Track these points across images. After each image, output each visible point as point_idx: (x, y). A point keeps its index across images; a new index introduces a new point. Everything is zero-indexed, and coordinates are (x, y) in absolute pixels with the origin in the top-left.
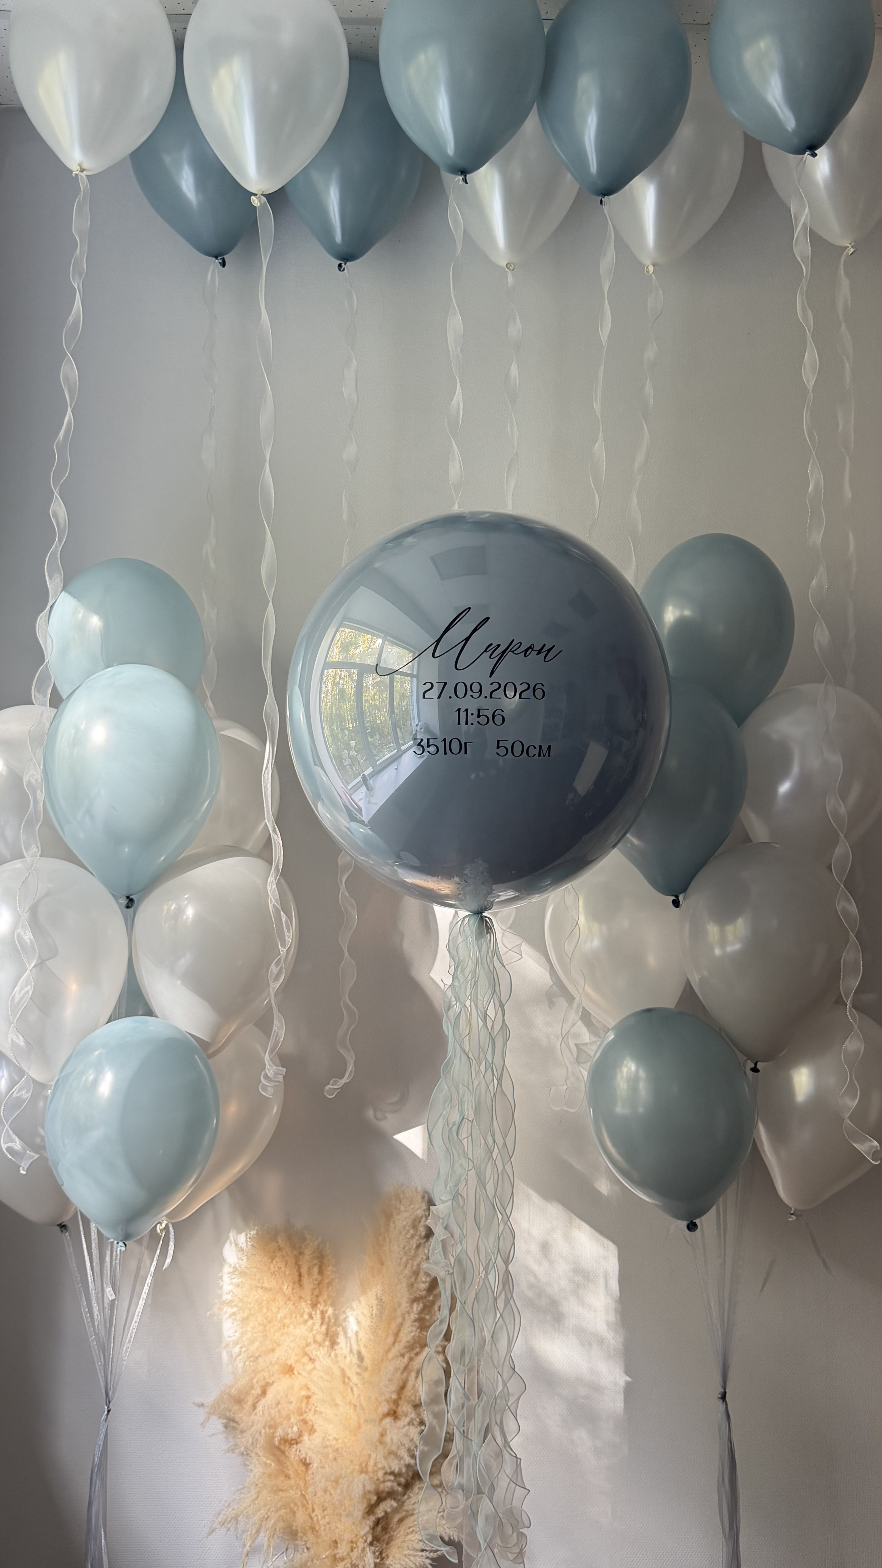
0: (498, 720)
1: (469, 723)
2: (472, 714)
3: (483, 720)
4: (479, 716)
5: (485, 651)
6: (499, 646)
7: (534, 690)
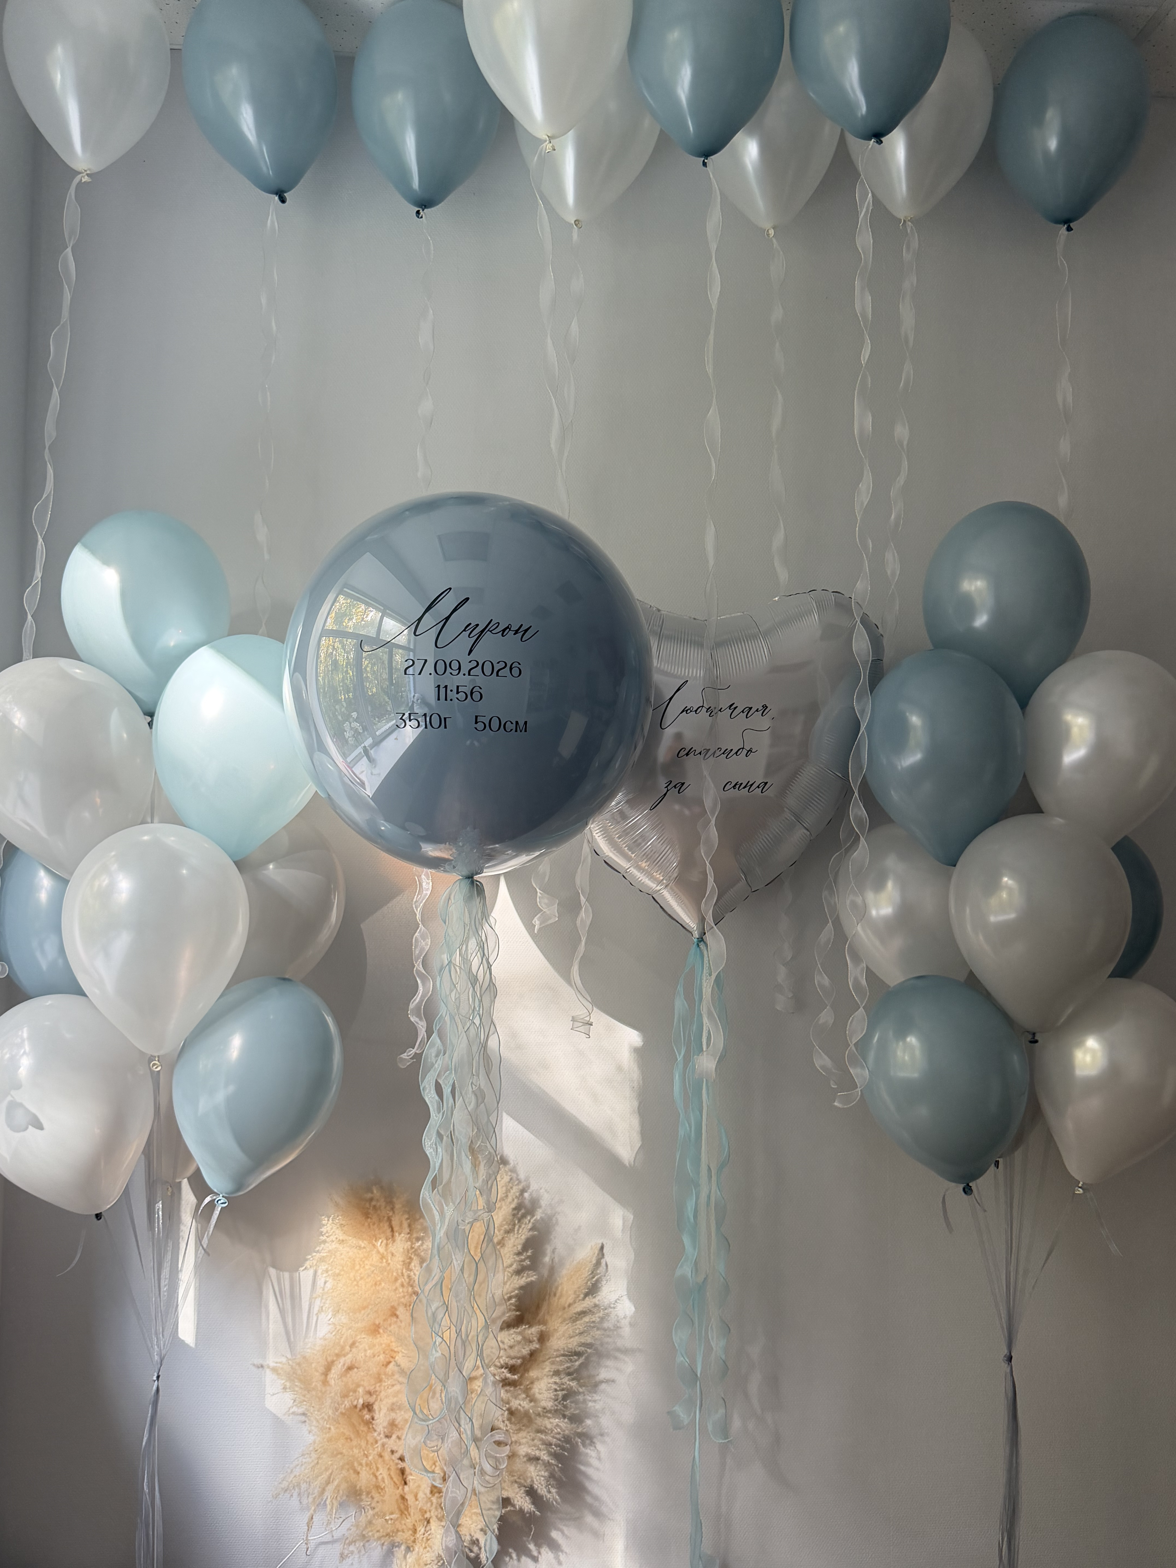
0: (476, 696)
1: (449, 699)
2: (451, 691)
3: (462, 696)
4: (458, 693)
5: (464, 630)
6: (477, 625)
7: (511, 669)
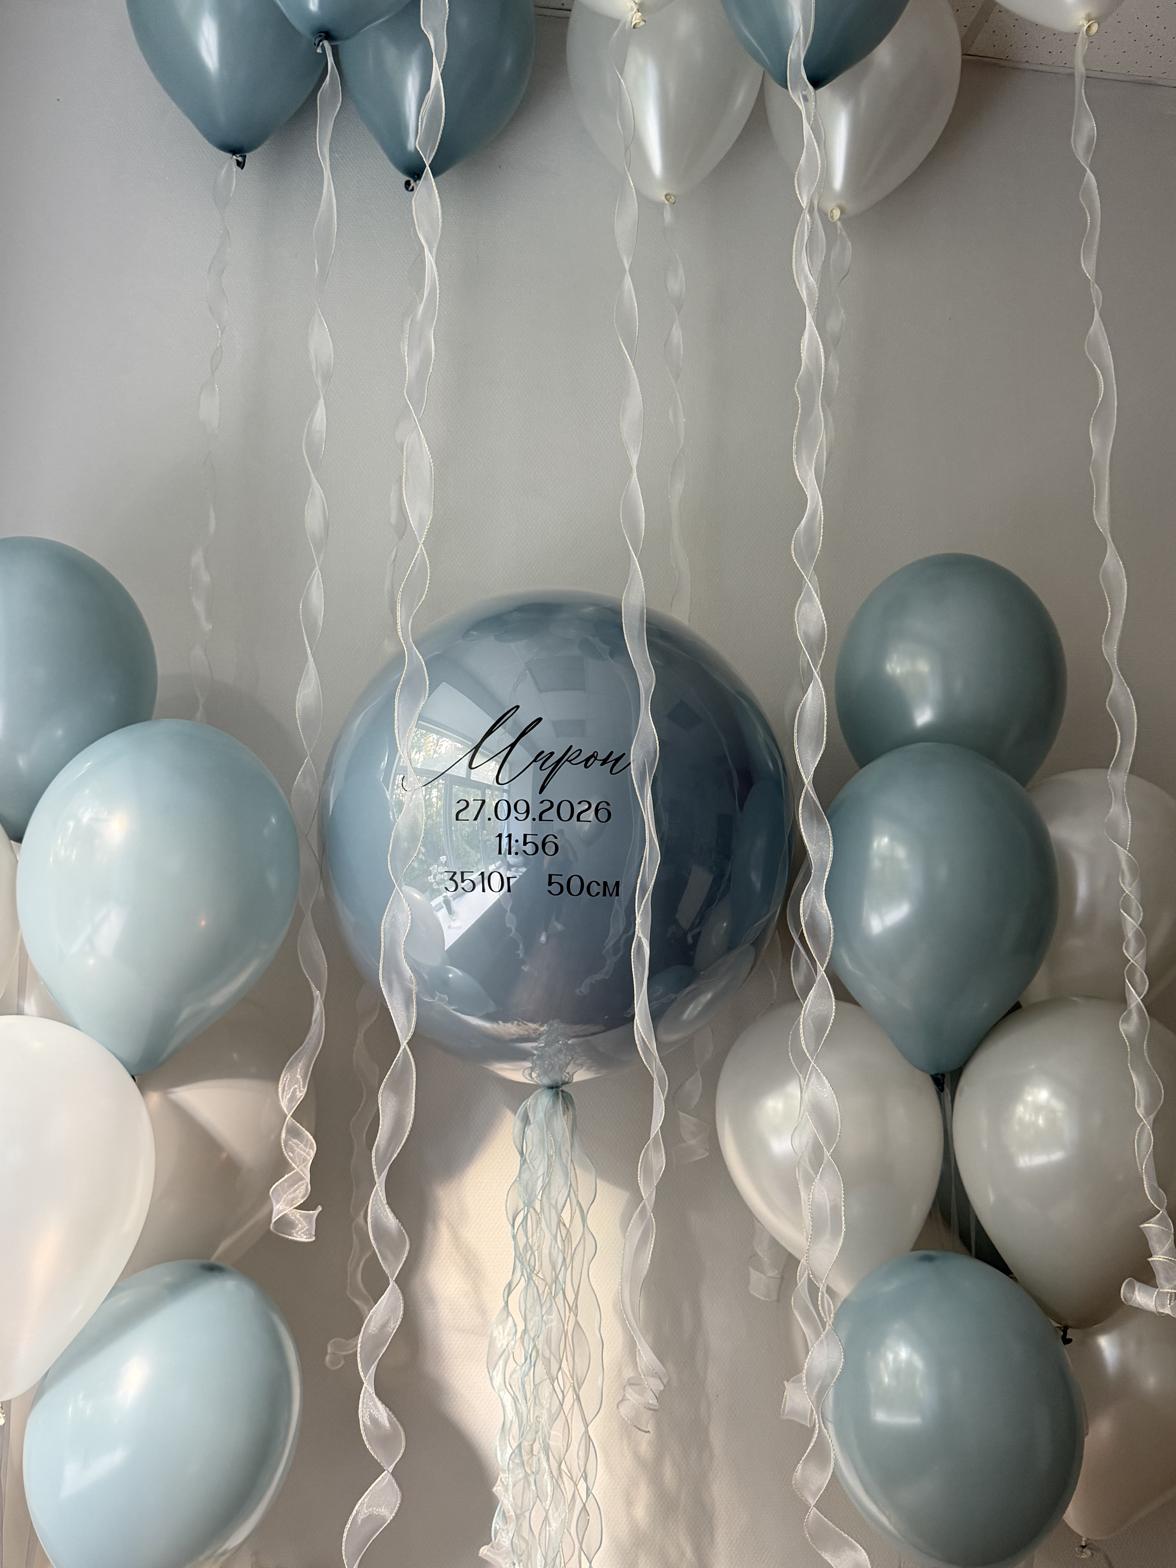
0: (550, 848)
1: (513, 852)
2: (517, 841)
3: (530, 848)
4: (525, 843)
5: (535, 761)
6: (552, 754)
7: (597, 811)
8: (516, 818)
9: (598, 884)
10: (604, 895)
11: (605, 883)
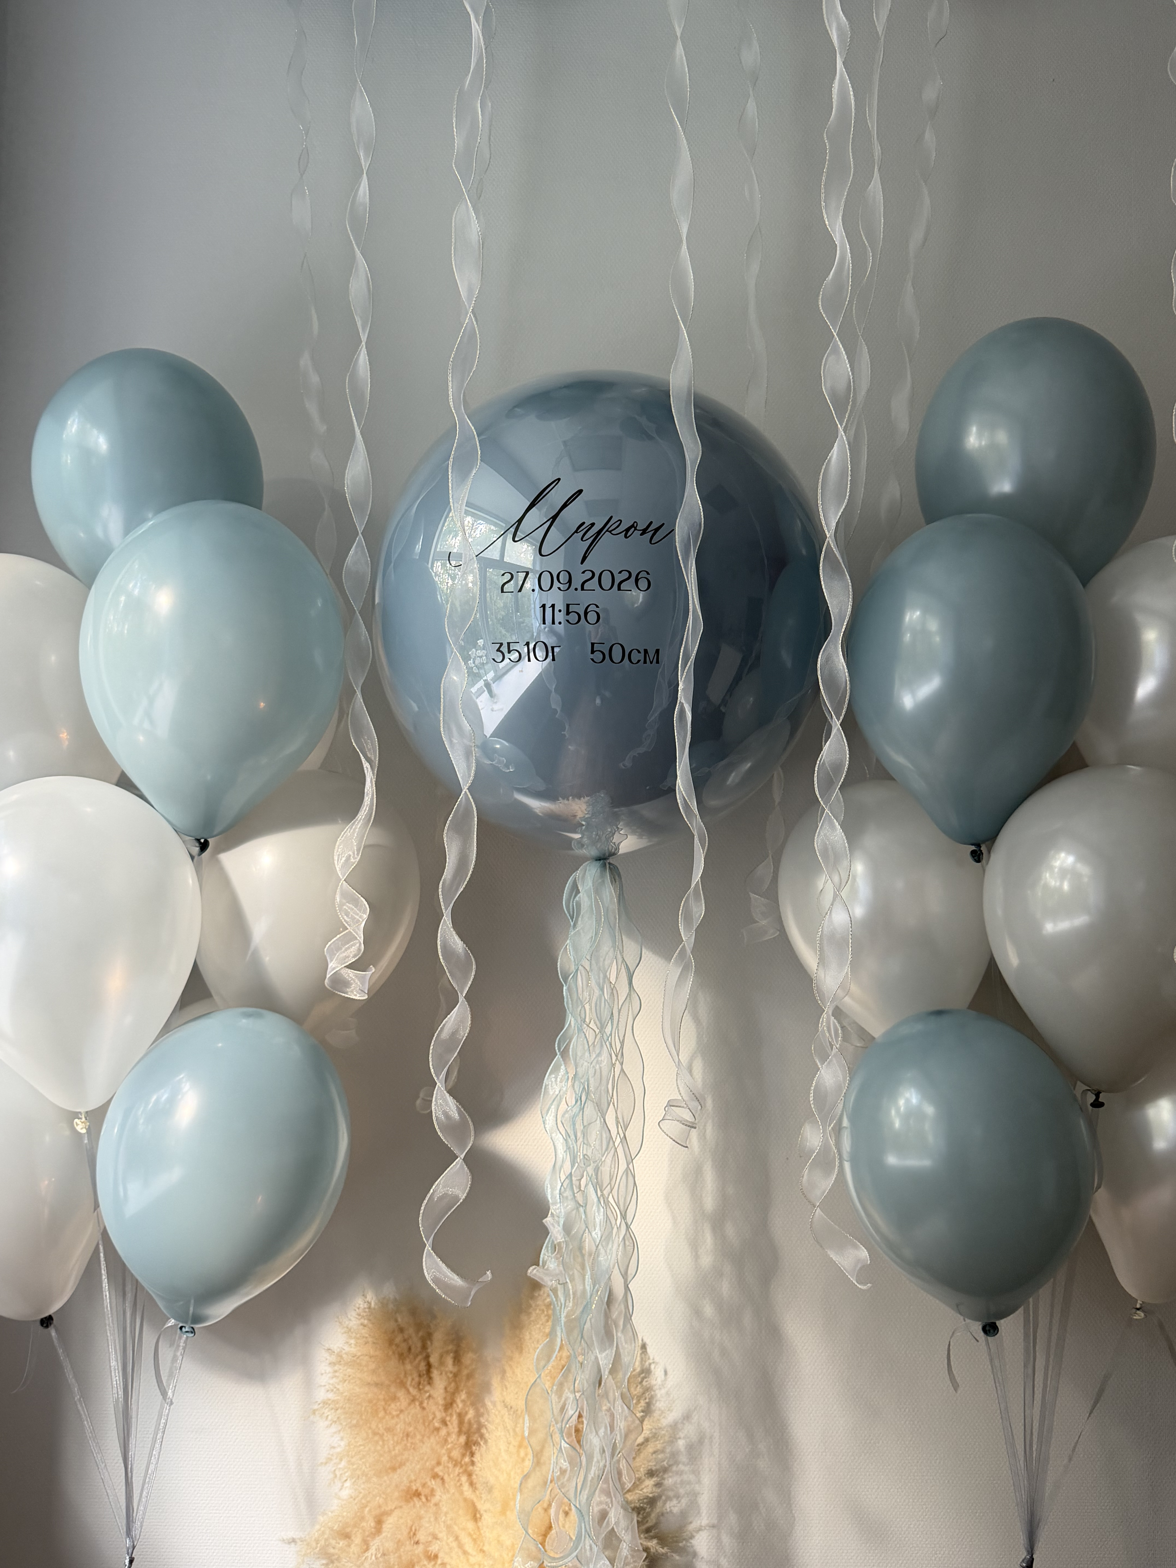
0: (592, 617)
1: (556, 622)
2: (560, 611)
3: (573, 618)
4: (568, 613)
5: (576, 532)
6: (593, 524)
7: (637, 580)
8: (559, 588)
9: (639, 652)
10: (645, 662)
11: (646, 651)
